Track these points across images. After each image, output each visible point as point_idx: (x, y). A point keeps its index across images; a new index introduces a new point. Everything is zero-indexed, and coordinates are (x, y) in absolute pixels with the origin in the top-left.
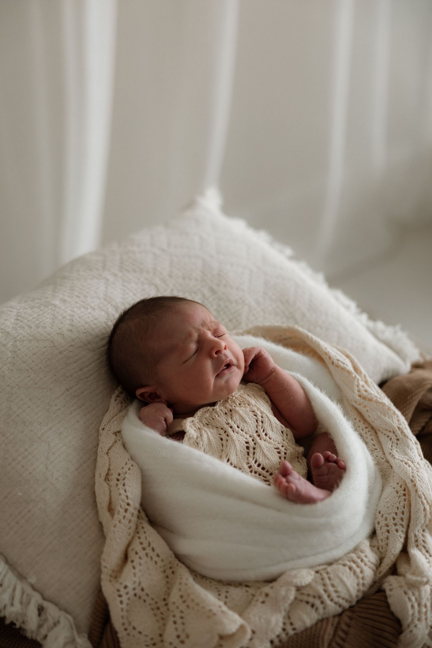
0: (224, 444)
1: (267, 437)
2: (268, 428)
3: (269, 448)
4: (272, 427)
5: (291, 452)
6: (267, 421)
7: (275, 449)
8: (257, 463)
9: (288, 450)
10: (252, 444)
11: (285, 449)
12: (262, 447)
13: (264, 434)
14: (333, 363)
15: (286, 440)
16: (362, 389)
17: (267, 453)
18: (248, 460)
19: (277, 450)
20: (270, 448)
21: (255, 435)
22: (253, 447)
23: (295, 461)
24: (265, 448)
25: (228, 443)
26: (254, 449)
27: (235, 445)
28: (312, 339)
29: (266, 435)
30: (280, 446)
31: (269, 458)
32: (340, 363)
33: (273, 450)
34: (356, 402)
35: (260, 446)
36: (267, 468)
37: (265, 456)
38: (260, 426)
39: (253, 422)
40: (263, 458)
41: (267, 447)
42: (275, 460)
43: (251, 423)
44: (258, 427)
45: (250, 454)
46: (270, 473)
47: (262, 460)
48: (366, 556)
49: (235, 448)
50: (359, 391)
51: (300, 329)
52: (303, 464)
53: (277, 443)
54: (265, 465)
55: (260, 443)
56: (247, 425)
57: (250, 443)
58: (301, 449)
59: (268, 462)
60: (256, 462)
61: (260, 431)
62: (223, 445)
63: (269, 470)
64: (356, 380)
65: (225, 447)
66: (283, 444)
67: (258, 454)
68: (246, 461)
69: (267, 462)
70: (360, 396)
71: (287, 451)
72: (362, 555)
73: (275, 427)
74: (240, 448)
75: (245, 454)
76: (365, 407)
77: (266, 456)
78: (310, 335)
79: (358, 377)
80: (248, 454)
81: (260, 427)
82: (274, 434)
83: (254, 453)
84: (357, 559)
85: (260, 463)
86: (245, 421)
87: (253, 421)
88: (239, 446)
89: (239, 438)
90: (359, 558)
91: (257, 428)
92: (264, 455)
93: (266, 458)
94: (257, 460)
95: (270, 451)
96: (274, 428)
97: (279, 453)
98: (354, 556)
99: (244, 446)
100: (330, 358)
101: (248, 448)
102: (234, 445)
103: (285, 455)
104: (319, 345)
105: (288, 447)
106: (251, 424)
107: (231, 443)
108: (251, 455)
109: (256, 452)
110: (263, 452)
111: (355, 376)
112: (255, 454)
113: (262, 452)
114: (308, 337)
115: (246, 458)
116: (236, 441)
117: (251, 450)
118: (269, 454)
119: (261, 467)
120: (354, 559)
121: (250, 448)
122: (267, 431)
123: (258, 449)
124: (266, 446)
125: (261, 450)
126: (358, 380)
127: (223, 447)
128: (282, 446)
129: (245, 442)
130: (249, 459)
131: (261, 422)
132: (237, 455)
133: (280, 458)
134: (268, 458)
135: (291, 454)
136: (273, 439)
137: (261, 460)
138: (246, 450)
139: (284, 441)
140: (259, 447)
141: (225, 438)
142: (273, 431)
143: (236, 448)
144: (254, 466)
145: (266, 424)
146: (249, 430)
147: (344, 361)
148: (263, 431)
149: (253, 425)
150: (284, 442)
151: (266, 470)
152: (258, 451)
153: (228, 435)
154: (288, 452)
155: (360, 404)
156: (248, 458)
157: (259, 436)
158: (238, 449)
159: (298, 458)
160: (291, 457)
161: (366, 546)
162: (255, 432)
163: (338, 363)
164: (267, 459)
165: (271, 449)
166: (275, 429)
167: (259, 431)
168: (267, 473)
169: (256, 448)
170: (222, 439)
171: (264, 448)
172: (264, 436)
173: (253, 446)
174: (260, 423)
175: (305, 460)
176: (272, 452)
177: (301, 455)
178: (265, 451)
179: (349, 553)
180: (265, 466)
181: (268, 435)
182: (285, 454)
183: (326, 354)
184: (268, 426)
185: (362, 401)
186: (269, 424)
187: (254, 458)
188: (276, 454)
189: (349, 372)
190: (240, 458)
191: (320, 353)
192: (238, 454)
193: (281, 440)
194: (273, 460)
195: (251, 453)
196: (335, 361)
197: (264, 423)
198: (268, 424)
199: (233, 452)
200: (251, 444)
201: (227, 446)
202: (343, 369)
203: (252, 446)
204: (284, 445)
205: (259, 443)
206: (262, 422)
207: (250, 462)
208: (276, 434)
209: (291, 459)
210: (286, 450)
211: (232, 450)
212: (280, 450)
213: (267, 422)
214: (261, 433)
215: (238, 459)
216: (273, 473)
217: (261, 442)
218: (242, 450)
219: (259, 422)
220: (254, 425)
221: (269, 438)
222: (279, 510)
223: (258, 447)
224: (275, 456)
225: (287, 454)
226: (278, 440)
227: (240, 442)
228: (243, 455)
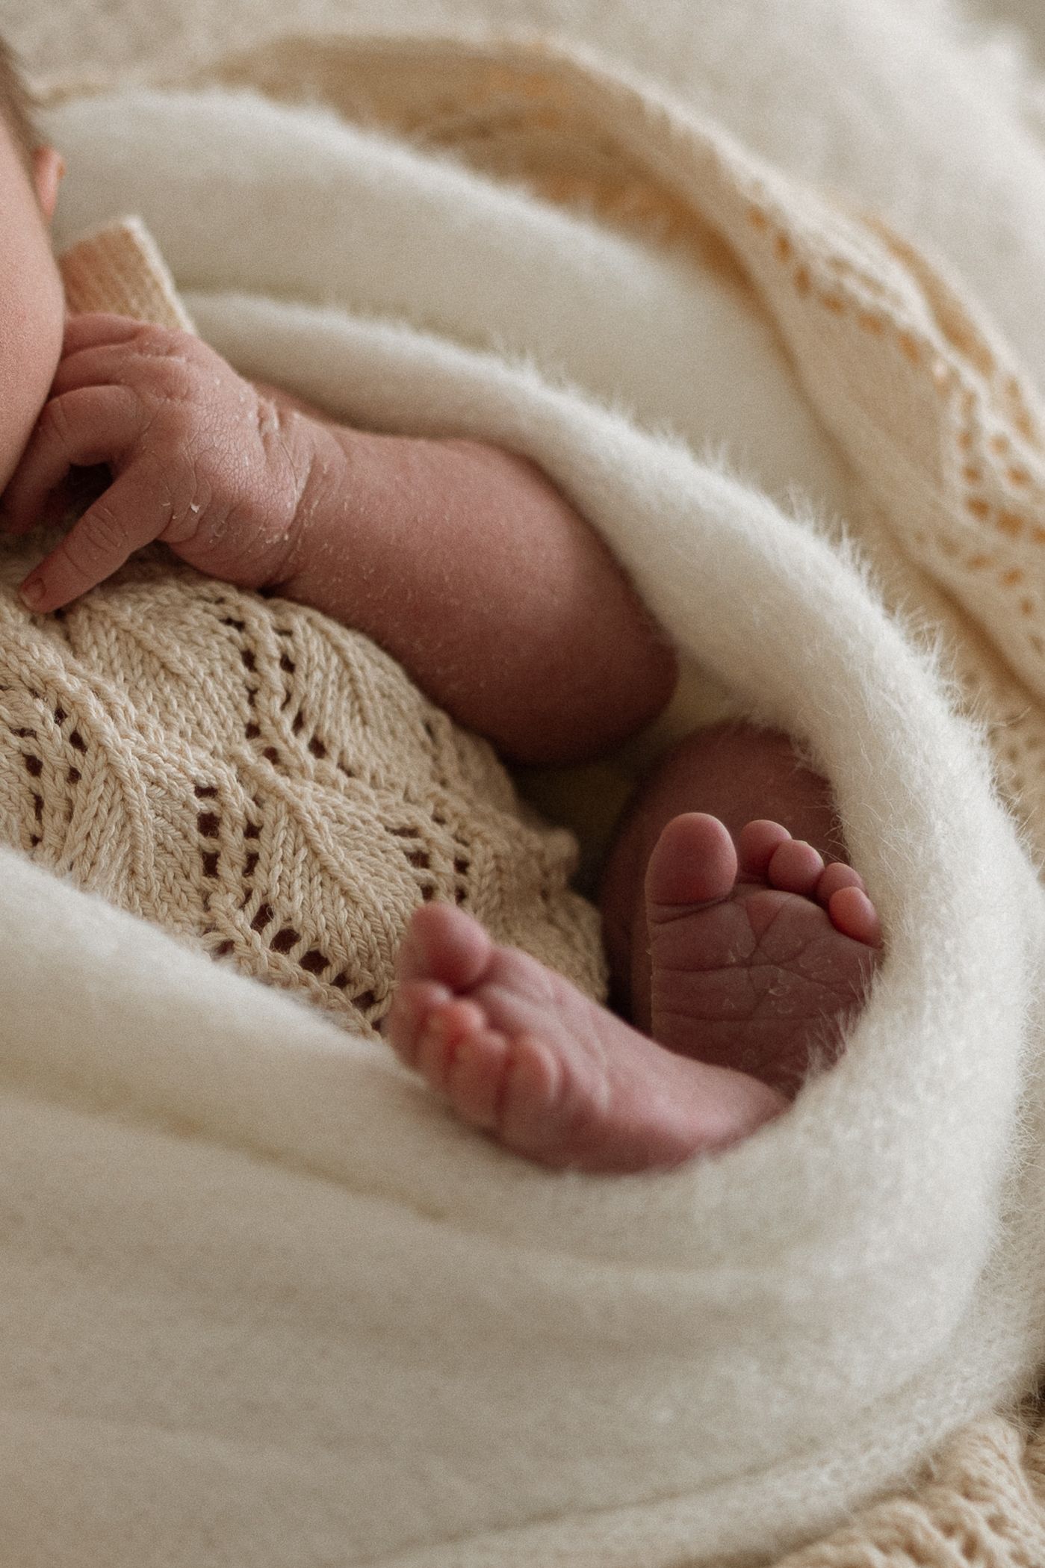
0: (50, 800)
1: (331, 767)
2: (329, 707)
3: (354, 828)
4: (356, 696)
5: (496, 857)
6: (319, 658)
7: (395, 832)
8: (272, 929)
9: (478, 845)
10: (238, 801)
11: (458, 840)
12: (309, 819)
13: (302, 743)
14: (803, 281)
15: (457, 784)
16: (995, 464)
17: (339, 857)
18: (207, 908)
19: (409, 843)
20: (359, 824)
21: (248, 751)
22: (245, 824)
23: (534, 915)
24: (326, 823)
25: (78, 793)
26: (252, 831)
27: (129, 815)
28: (664, 122)
29: (318, 748)
30: (422, 817)
31: (357, 895)
32: (851, 285)
33: (381, 838)
34: (950, 547)
35: (292, 810)
36: (339, 958)
37: (328, 883)
38: (273, 692)
39: (219, 668)
40: (317, 894)
41: (340, 821)
42: (396, 907)
43: (212, 674)
44: (260, 697)
45: (223, 867)
46: (361, 990)
47: (308, 906)
48: (997, 1523)
49: (129, 829)
50: (973, 474)
51: (588, 56)
52: (578, 940)
53: (399, 796)
54: (326, 938)
55: (290, 793)
56: (186, 695)
57: (228, 797)
58: (561, 845)
59: (348, 921)
60: (263, 917)
61: (276, 723)
62: (39, 804)
63: (357, 968)
64: (956, 403)
65: (59, 818)
66: (440, 803)
67: (278, 869)
68: (196, 913)
69: (344, 915)
70: (979, 507)
71: (473, 851)
72: (976, 1516)
73: (377, 695)
74: (155, 827)
75: (187, 865)
76: (1013, 577)
77: (333, 879)
78: (654, 94)
79: (971, 378)
80: (211, 864)
81: (278, 702)
82: (377, 742)
83: (252, 859)
84: (938, 1536)
85: (295, 925)
86: (163, 666)
87: (223, 659)
88: (150, 815)
89: (155, 766)
90: (949, 1530)
91: (252, 701)
92: (324, 869)
93: (331, 890)
94: (273, 907)
95: (358, 848)
96: (372, 699)
97: (420, 859)
98: (918, 1517)
99: (185, 812)
100: (784, 245)
101: (209, 824)
102: (118, 814)
103: (462, 876)
104: (710, 164)
105: (475, 826)
106: (210, 684)
107: (101, 798)
108: (230, 873)
109: (263, 856)
110: (316, 854)
111: (954, 376)
112: (259, 870)
113: (303, 853)
114: (635, 106)
115: (197, 898)
116: (137, 788)
117: (233, 840)
118: (352, 867)
119: (298, 951)
120: (919, 1537)
121: (225, 830)
122: (327, 725)
123: (282, 835)
124: (331, 811)
125: (301, 838)
126: (970, 400)
127: (39, 817)
128: (439, 820)
129: (191, 787)
130: (215, 901)
131: (277, 664)
132: (133, 872)
133: (428, 892)
134: (345, 893)
135: (499, 869)
136: (373, 778)
137: (297, 904)
138: (196, 836)
139: (444, 783)
140: (283, 823)
141: (59, 762)
142: (364, 723)
143: (133, 835)
144: (248, 943)
145: (317, 676)
146: (199, 724)
147: (877, 273)
148: (299, 723)
149: (225, 687)
150: (444, 794)
151: (330, 973)
152: (276, 842)
153: (76, 740)
154: (479, 856)
155: (977, 562)
156: (206, 896)
157: (272, 755)
158: (142, 837)
159: (545, 895)
160: (501, 890)
161: (1002, 1457)
162: (244, 730)
163: (840, 286)
164: (342, 901)
165: (370, 833)
166: (376, 707)
167: (267, 728)
168: (337, 990)
169: (268, 825)
170: (34, 766)
171: (318, 827)
172: (310, 759)
173: (246, 814)
174: (276, 675)
175: (588, 917)
176: (373, 855)
177: (563, 879)
178: (327, 842)
179: (885, 1495)
180: (324, 947)
181: (334, 754)
182: (462, 866)
183: (759, 218)
184: (331, 690)
185: (991, 538)
186: (332, 676)
187: (248, 894)
188: (401, 869)
189: (912, 348)
190: (154, 895)
191: (719, 216)
192: (140, 868)
193: (426, 777)
194: (380, 907)
195: (232, 865)
196: (822, 271)
197: (300, 674)
198: (326, 676)
199: (113, 859)
200: (233, 800)
201: (69, 817)
202: (876, 324)
203: (239, 813)
204: (447, 812)
205: (281, 797)
206: (288, 665)
207: (222, 921)
208: (389, 739)
209: (502, 902)
210: (465, 844)
211: (105, 849)
212: (428, 841)
213: (323, 663)
214: (286, 742)
215: (137, 896)
216: (378, 997)
217: (298, 789)
218: (170, 844)
219: (262, 664)
220: (230, 687)
221: (341, 766)
222: (433, 1213)
223: (276, 822)
224: (392, 880)
225: (472, 870)
226: (402, 781)
227: (159, 792)
228: (171, 875)
